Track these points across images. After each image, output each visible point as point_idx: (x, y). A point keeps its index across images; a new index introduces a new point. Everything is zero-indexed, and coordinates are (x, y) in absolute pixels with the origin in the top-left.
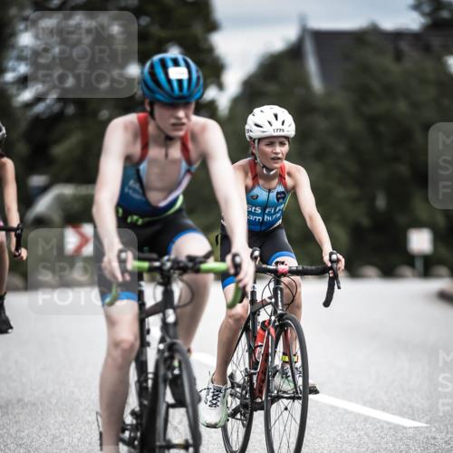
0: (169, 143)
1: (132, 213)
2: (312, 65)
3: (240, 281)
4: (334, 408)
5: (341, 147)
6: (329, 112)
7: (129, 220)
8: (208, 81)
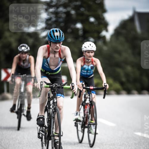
0: (55, 53)
1: (47, 72)
2: (137, 24)
3: (74, 91)
7: (46, 73)
8: (103, 29)
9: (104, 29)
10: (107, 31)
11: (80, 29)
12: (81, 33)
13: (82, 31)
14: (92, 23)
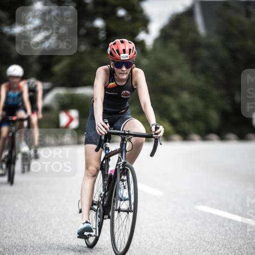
2: (199, 20)
4: (211, 214)
5: (215, 66)
6: (209, 47)
8: (140, 29)
9: (143, 30)
10: (147, 32)
11: (102, 30)
12: (102, 35)
13: (104, 31)
14: (122, 18)
